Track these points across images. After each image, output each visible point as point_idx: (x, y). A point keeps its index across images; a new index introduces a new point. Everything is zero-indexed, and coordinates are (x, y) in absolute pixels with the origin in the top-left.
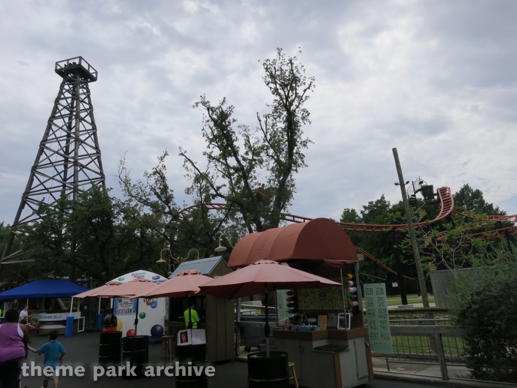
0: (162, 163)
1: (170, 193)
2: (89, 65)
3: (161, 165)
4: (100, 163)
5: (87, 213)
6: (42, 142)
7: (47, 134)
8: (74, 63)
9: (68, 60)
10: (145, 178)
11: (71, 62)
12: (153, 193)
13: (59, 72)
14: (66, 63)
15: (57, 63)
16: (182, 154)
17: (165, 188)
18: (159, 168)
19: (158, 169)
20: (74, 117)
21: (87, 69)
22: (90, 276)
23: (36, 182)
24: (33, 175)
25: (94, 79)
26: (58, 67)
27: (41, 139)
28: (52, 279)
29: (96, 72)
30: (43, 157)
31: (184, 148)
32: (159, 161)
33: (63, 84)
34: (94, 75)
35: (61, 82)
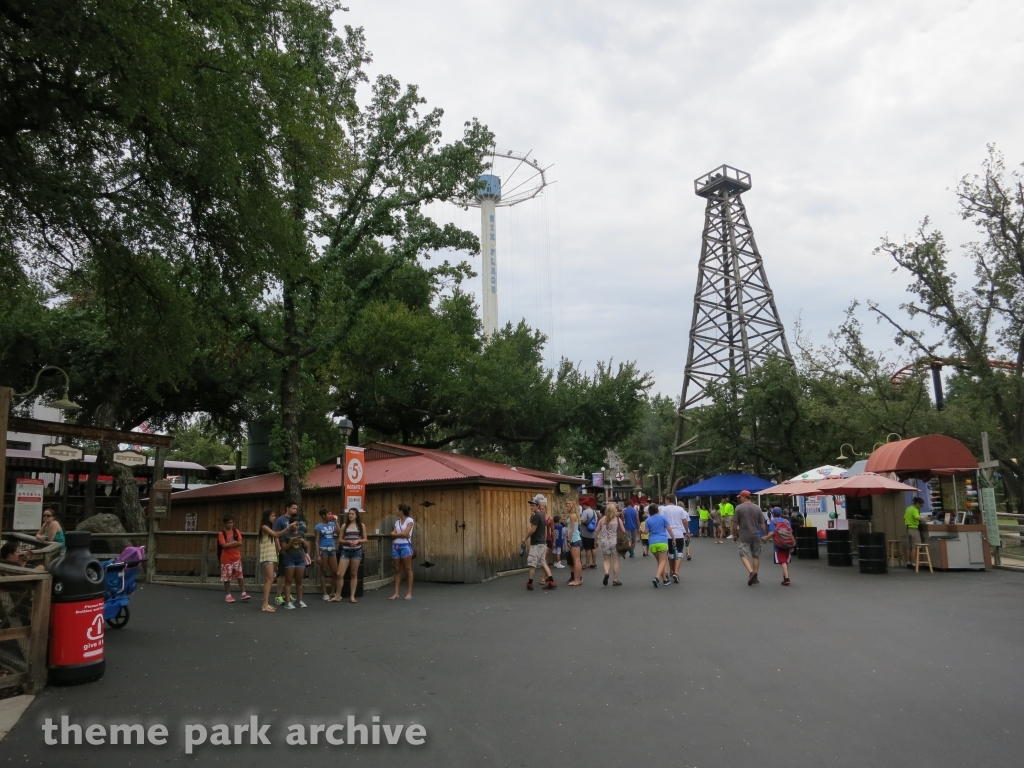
0: (851, 317)
1: (869, 356)
2: (738, 171)
3: (850, 321)
4: (774, 308)
5: (763, 395)
6: (696, 296)
7: (700, 283)
8: (718, 175)
9: (709, 174)
10: (831, 340)
11: (713, 175)
12: (844, 359)
13: (701, 193)
14: (707, 178)
15: (696, 182)
16: (874, 308)
17: (860, 352)
18: (848, 324)
19: (846, 327)
20: (730, 255)
21: (735, 178)
22: (778, 469)
23: (697, 351)
24: (692, 341)
25: (747, 188)
26: (700, 187)
27: (694, 293)
28: (734, 471)
29: (748, 176)
30: (701, 315)
31: (875, 301)
32: (846, 315)
33: (709, 208)
34: (746, 181)
35: (705, 205)
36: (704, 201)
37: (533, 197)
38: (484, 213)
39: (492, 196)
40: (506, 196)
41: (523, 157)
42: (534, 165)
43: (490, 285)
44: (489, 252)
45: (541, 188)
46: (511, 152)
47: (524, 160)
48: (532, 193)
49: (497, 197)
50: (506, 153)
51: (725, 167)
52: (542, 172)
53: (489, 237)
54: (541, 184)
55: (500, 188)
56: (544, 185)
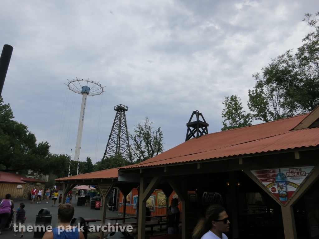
6: (110, 136)
9: (118, 106)
13: (115, 110)
15: (115, 107)
21: (124, 107)
24: (107, 147)
25: (127, 110)
26: (116, 108)
29: (128, 107)
33: (117, 114)
34: (127, 109)
35: (116, 113)
36: (116, 112)
37: (100, 94)
38: (83, 97)
39: (86, 92)
40: (91, 93)
41: (96, 83)
42: (100, 86)
43: (82, 118)
44: (83, 109)
45: (102, 92)
46: (93, 81)
47: (97, 84)
48: (99, 93)
49: (88, 93)
50: (91, 81)
51: (121, 105)
52: (102, 88)
53: (84, 104)
54: (102, 91)
55: (89, 91)
56: (103, 91)
